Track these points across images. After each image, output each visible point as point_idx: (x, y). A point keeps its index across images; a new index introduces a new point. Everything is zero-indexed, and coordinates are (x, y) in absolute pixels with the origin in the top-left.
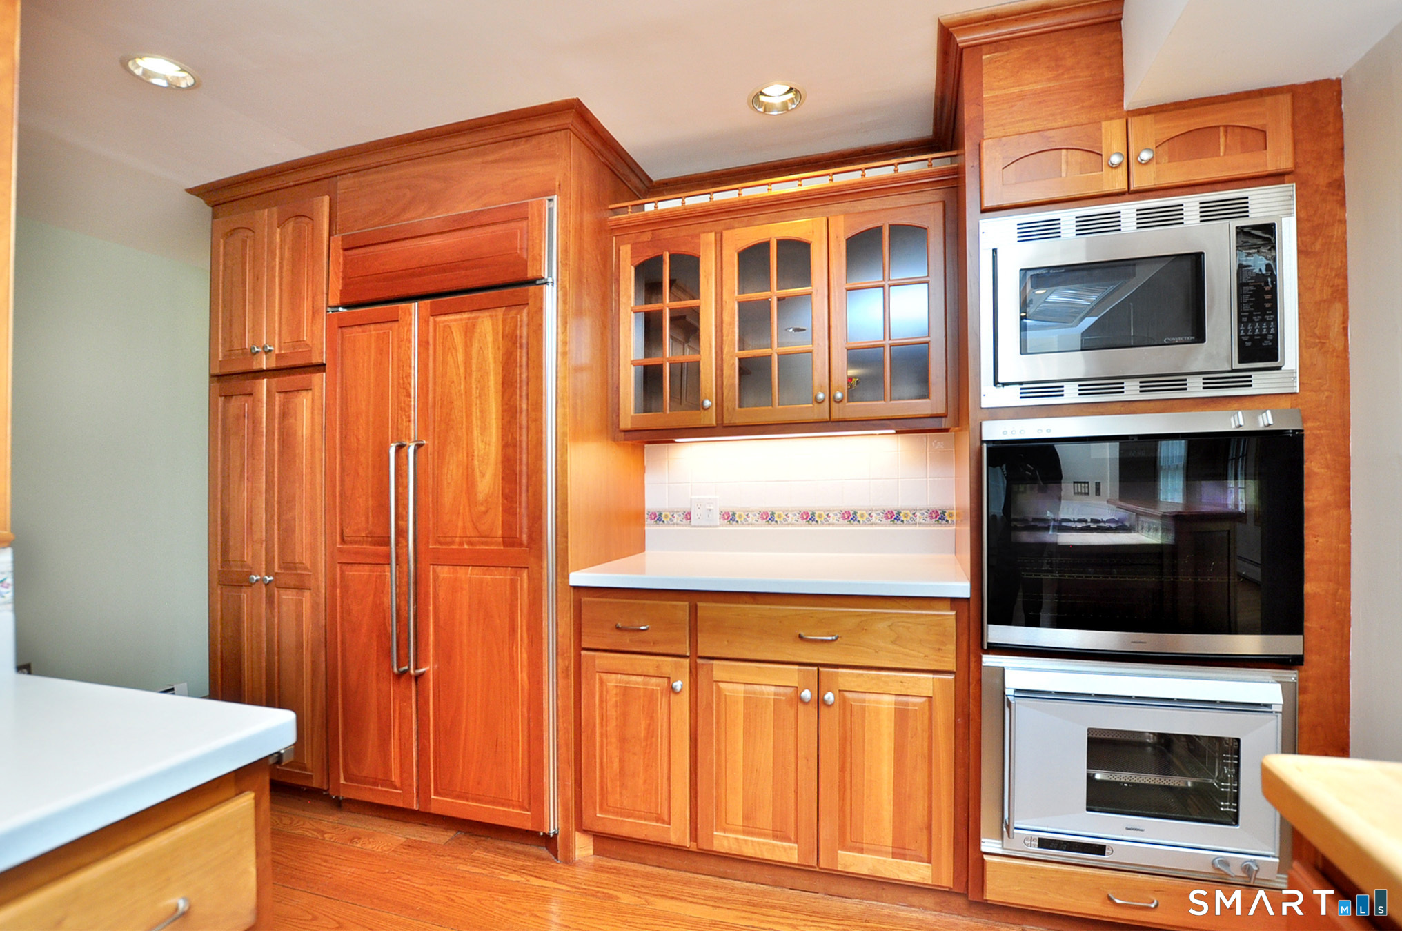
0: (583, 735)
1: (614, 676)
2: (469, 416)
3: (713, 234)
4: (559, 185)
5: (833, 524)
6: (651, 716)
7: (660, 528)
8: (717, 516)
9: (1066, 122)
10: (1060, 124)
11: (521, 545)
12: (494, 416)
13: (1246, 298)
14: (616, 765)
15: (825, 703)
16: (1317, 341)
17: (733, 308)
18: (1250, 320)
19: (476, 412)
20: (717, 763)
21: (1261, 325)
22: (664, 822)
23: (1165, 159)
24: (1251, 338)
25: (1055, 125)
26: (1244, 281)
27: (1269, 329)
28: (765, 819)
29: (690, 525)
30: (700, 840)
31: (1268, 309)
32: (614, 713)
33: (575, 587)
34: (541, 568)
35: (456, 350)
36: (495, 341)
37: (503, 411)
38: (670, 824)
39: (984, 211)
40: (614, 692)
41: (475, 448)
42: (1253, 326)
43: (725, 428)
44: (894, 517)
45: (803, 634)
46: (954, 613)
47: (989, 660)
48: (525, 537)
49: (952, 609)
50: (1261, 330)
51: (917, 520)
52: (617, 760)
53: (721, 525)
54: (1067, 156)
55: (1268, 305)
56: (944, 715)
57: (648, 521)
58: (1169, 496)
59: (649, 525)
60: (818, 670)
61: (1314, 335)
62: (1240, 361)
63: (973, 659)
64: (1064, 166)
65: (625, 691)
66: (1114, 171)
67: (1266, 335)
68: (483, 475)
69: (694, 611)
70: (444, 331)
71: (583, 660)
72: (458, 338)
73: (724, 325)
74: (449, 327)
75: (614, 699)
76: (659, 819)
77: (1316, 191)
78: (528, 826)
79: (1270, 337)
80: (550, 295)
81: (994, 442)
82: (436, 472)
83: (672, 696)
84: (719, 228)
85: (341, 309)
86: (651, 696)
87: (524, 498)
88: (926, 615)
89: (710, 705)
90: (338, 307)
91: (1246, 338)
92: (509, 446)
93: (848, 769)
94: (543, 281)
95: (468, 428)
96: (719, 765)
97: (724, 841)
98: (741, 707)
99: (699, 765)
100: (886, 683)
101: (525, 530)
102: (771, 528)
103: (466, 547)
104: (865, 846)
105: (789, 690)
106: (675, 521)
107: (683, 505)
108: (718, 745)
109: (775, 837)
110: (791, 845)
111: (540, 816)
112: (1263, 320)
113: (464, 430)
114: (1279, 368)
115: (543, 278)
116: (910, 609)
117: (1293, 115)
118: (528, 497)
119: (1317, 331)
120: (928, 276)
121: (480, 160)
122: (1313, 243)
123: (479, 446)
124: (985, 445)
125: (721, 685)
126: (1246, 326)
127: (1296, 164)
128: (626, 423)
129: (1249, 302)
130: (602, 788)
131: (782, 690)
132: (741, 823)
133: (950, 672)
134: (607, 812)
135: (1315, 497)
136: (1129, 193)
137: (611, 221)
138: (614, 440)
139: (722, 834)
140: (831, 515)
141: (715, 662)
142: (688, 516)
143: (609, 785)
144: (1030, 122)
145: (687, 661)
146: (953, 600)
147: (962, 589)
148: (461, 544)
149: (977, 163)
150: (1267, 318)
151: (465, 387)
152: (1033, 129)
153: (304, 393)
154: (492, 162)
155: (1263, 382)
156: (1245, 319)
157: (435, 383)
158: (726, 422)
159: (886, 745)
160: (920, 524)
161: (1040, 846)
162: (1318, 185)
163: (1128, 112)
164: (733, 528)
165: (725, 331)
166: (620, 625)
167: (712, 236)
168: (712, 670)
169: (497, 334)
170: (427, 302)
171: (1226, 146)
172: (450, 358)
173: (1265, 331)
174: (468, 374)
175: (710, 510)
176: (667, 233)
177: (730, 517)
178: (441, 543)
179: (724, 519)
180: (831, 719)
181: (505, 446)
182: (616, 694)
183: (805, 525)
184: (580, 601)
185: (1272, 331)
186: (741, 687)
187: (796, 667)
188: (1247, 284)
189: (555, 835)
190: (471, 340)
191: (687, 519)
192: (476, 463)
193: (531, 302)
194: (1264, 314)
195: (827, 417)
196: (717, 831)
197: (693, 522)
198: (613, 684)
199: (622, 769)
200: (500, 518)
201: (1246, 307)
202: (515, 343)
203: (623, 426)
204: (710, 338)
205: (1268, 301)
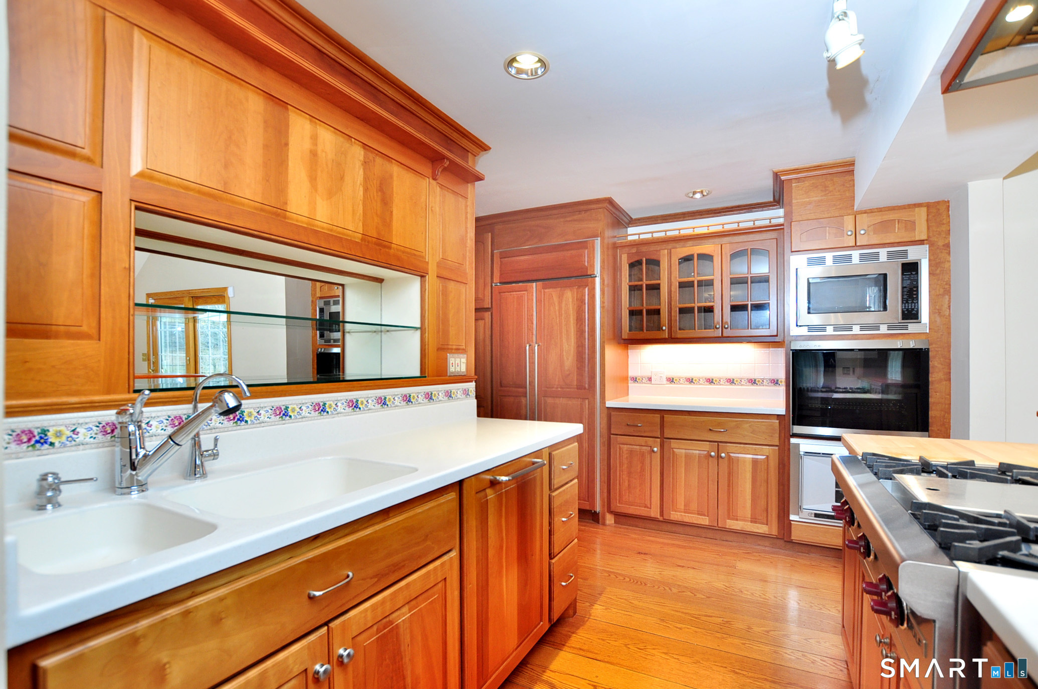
0: (612, 471)
1: (625, 446)
2: (561, 333)
3: (666, 250)
4: (601, 233)
5: (722, 385)
6: (643, 463)
7: (636, 385)
8: (665, 381)
9: (829, 215)
10: (826, 215)
11: (585, 388)
12: (573, 334)
13: (905, 293)
14: (626, 484)
15: (721, 457)
16: (937, 311)
17: (676, 285)
18: (907, 302)
19: (564, 331)
20: (672, 483)
21: (911, 305)
22: (648, 508)
23: (872, 233)
24: (907, 310)
25: (824, 216)
26: (905, 286)
27: (915, 306)
28: (694, 506)
29: (651, 383)
30: (664, 516)
31: (915, 298)
32: (626, 462)
33: (607, 408)
34: (595, 399)
35: (555, 304)
36: (573, 301)
37: (577, 331)
38: (651, 508)
39: (792, 252)
40: (626, 452)
41: (564, 347)
42: (908, 305)
43: (672, 339)
44: (753, 382)
45: (711, 428)
46: (778, 421)
47: (793, 441)
48: (587, 386)
49: (777, 420)
50: (912, 306)
51: (765, 384)
52: (627, 481)
53: (667, 384)
54: (829, 230)
55: (915, 296)
56: (774, 463)
57: (630, 381)
58: (894, 376)
59: (631, 383)
60: (718, 444)
61: (935, 309)
62: (903, 319)
63: (786, 440)
64: (827, 234)
65: (631, 452)
66: (849, 237)
67: (913, 309)
68: (568, 359)
69: (662, 418)
70: (549, 296)
71: (611, 438)
72: (555, 299)
73: (672, 293)
74: (552, 294)
75: (626, 456)
76: (646, 507)
77: (938, 248)
78: (588, 508)
79: (915, 310)
80: (598, 280)
81: (796, 350)
82: (545, 357)
83: (653, 454)
84: (670, 247)
85: (498, 284)
86: (643, 455)
87: (586, 369)
88: (766, 422)
89: (669, 458)
90: (497, 283)
91: (905, 310)
92: (580, 346)
93: (731, 486)
94: (594, 276)
95: (560, 338)
96: (673, 485)
97: (675, 516)
98: (683, 459)
99: (664, 483)
100: (748, 450)
101: (587, 382)
102: (692, 386)
103: (559, 389)
104: (738, 518)
105: (706, 452)
106: (644, 381)
107: (648, 374)
108: (673, 475)
109: (698, 514)
110: (706, 517)
111: (593, 504)
112: (912, 302)
113: (559, 339)
114: (920, 322)
115: (594, 274)
116: (759, 419)
117: (928, 215)
118: (588, 368)
119: (937, 307)
120: (769, 273)
121: (562, 220)
122: (936, 270)
123: (565, 346)
124: (791, 352)
125: (674, 450)
126: (905, 305)
127: (929, 237)
128: (625, 336)
129: (907, 295)
130: (620, 494)
131: (702, 452)
132: (683, 508)
133: (777, 446)
134: (622, 504)
135: (935, 376)
136: (856, 247)
137: (618, 243)
138: (619, 343)
139: (675, 513)
140: (721, 380)
141: (672, 440)
142: (650, 379)
143: (623, 492)
144: (813, 214)
145: (659, 440)
146: (778, 415)
147: (782, 410)
148: (557, 388)
149: (790, 231)
150: (914, 301)
151: (559, 321)
152: (815, 218)
153: (481, 321)
154: (570, 221)
155: (913, 328)
156: (905, 302)
157: (544, 318)
158: (673, 337)
159: (748, 475)
160: (766, 385)
161: (815, 517)
162: (939, 246)
163: (856, 211)
164: (672, 385)
165: (672, 296)
166: (629, 424)
167: (666, 251)
168: (670, 443)
169: (574, 298)
170: (540, 283)
171: (898, 228)
172: (552, 308)
173: (913, 307)
174: (560, 315)
175: (661, 377)
176: (644, 249)
177: (671, 380)
178: (548, 388)
179: (668, 381)
180: (724, 465)
181: (578, 347)
182: (627, 453)
183: (708, 385)
184: (610, 414)
185: (916, 307)
186: (684, 451)
187: (708, 443)
188: (906, 287)
189: (599, 513)
190: (562, 300)
191: (649, 380)
192: (564, 353)
193: (589, 284)
194: (913, 300)
195: (720, 335)
196: (672, 511)
197: (653, 382)
198: (625, 449)
199: (629, 485)
200: (576, 377)
201: (905, 297)
202: (582, 302)
203: (623, 337)
204: (665, 298)
205: (915, 294)
